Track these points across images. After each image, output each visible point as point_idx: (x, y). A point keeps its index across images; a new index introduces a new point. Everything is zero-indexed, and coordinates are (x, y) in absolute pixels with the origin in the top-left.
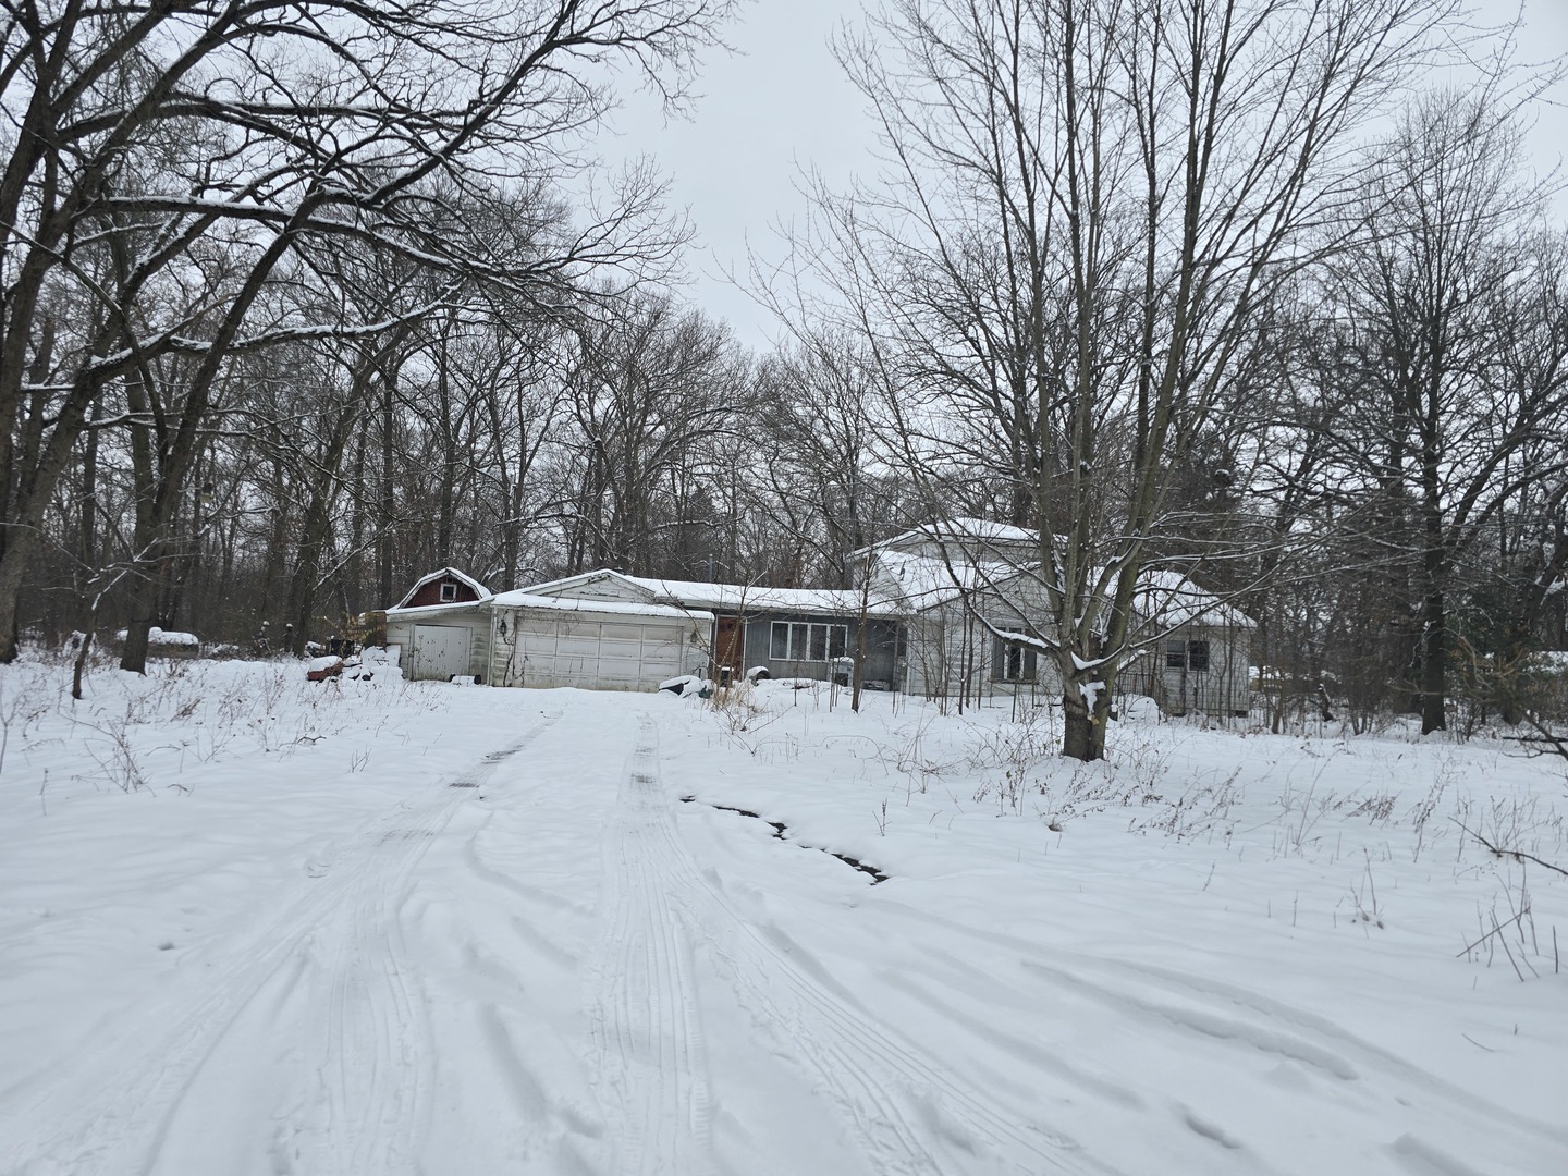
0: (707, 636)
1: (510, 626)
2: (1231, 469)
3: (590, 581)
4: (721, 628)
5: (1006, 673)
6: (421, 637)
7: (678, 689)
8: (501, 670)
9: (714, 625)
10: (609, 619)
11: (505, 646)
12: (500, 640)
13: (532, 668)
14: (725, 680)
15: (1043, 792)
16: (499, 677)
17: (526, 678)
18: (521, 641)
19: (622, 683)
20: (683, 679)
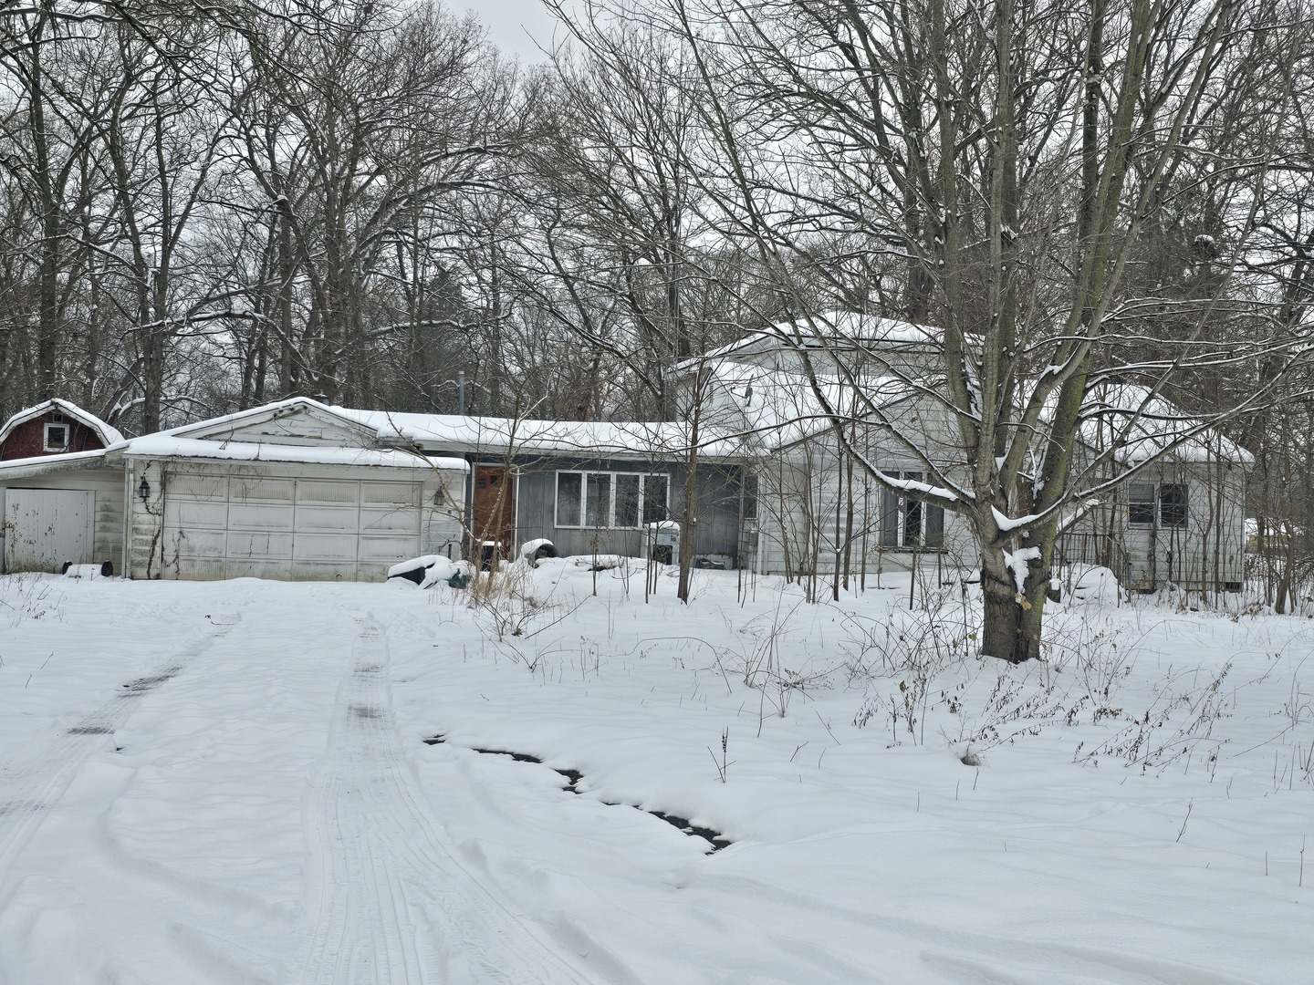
0: (458, 495)
1: (155, 486)
2: (1216, 234)
3: (277, 416)
4: (481, 482)
5: (900, 540)
6: (16, 507)
7: (417, 576)
8: (142, 553)
9: (469, 478)
10: (307, 472)
11: (148, 517)
12: (140, 508)
13: (191, 549)
14: (487, 560)
15: (953, 709)
16: (140, 564)
17: (182, 565)
18: (172, 509)
19: (331, 569)
20: (423, 561)
